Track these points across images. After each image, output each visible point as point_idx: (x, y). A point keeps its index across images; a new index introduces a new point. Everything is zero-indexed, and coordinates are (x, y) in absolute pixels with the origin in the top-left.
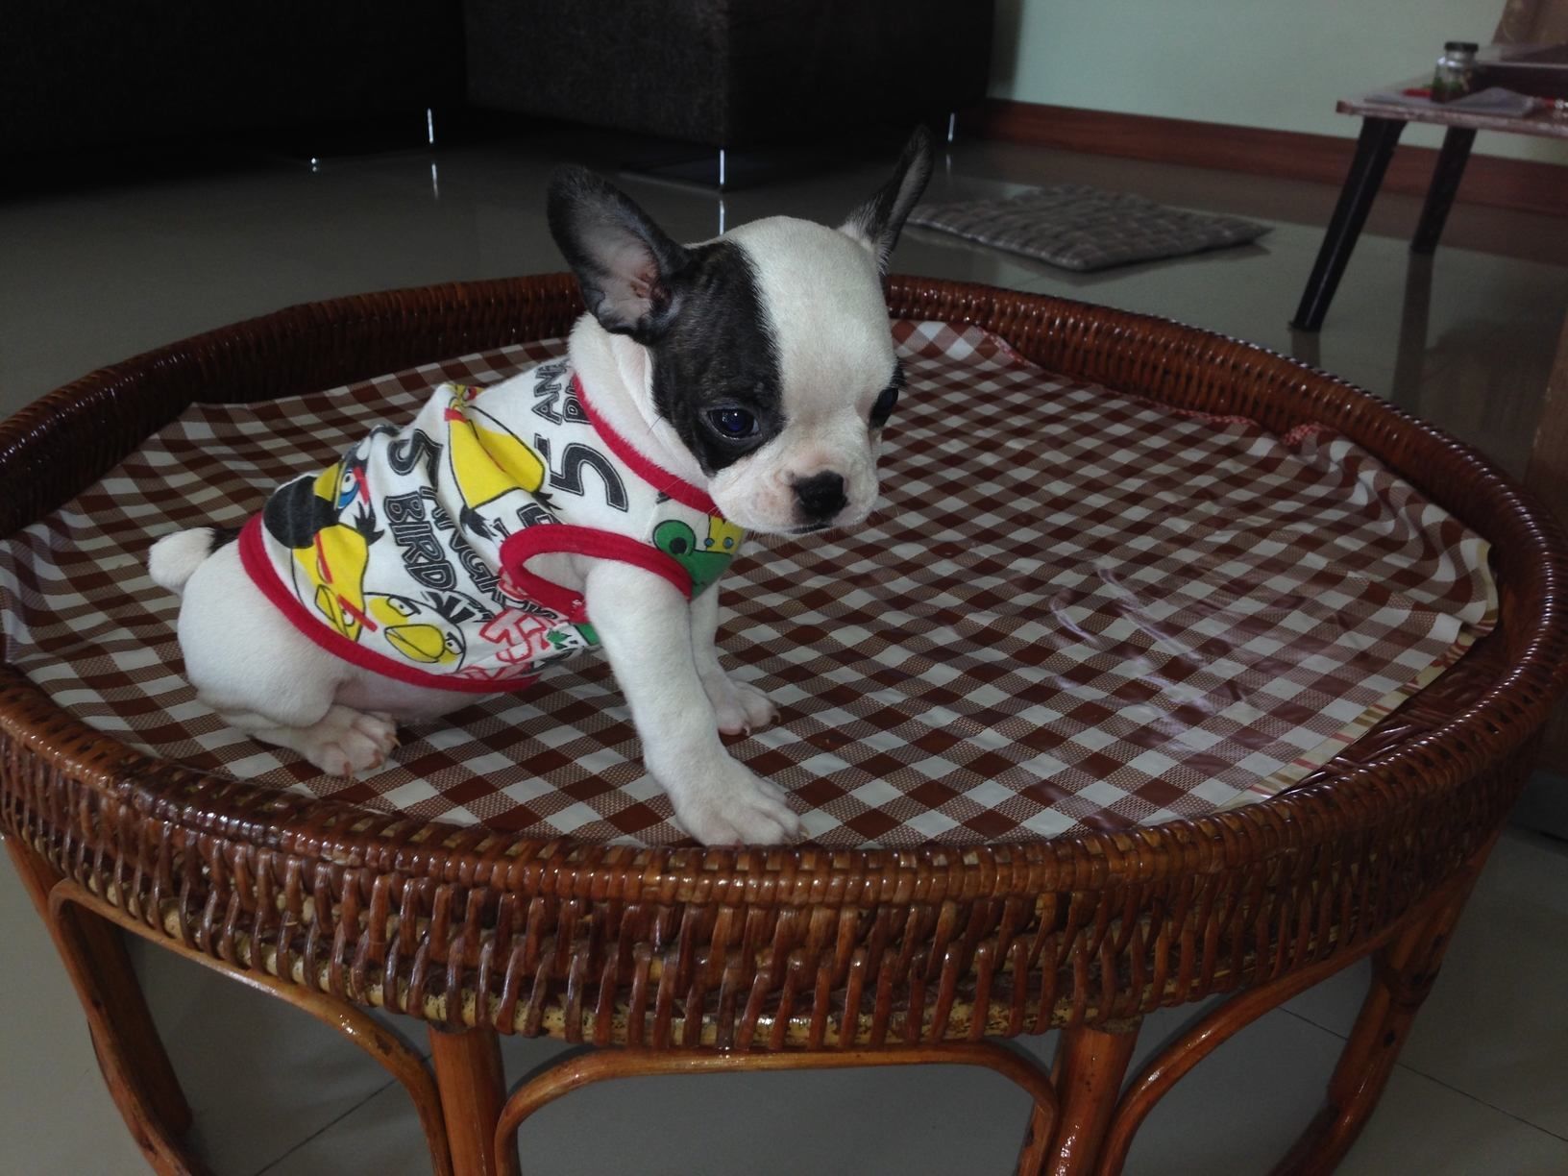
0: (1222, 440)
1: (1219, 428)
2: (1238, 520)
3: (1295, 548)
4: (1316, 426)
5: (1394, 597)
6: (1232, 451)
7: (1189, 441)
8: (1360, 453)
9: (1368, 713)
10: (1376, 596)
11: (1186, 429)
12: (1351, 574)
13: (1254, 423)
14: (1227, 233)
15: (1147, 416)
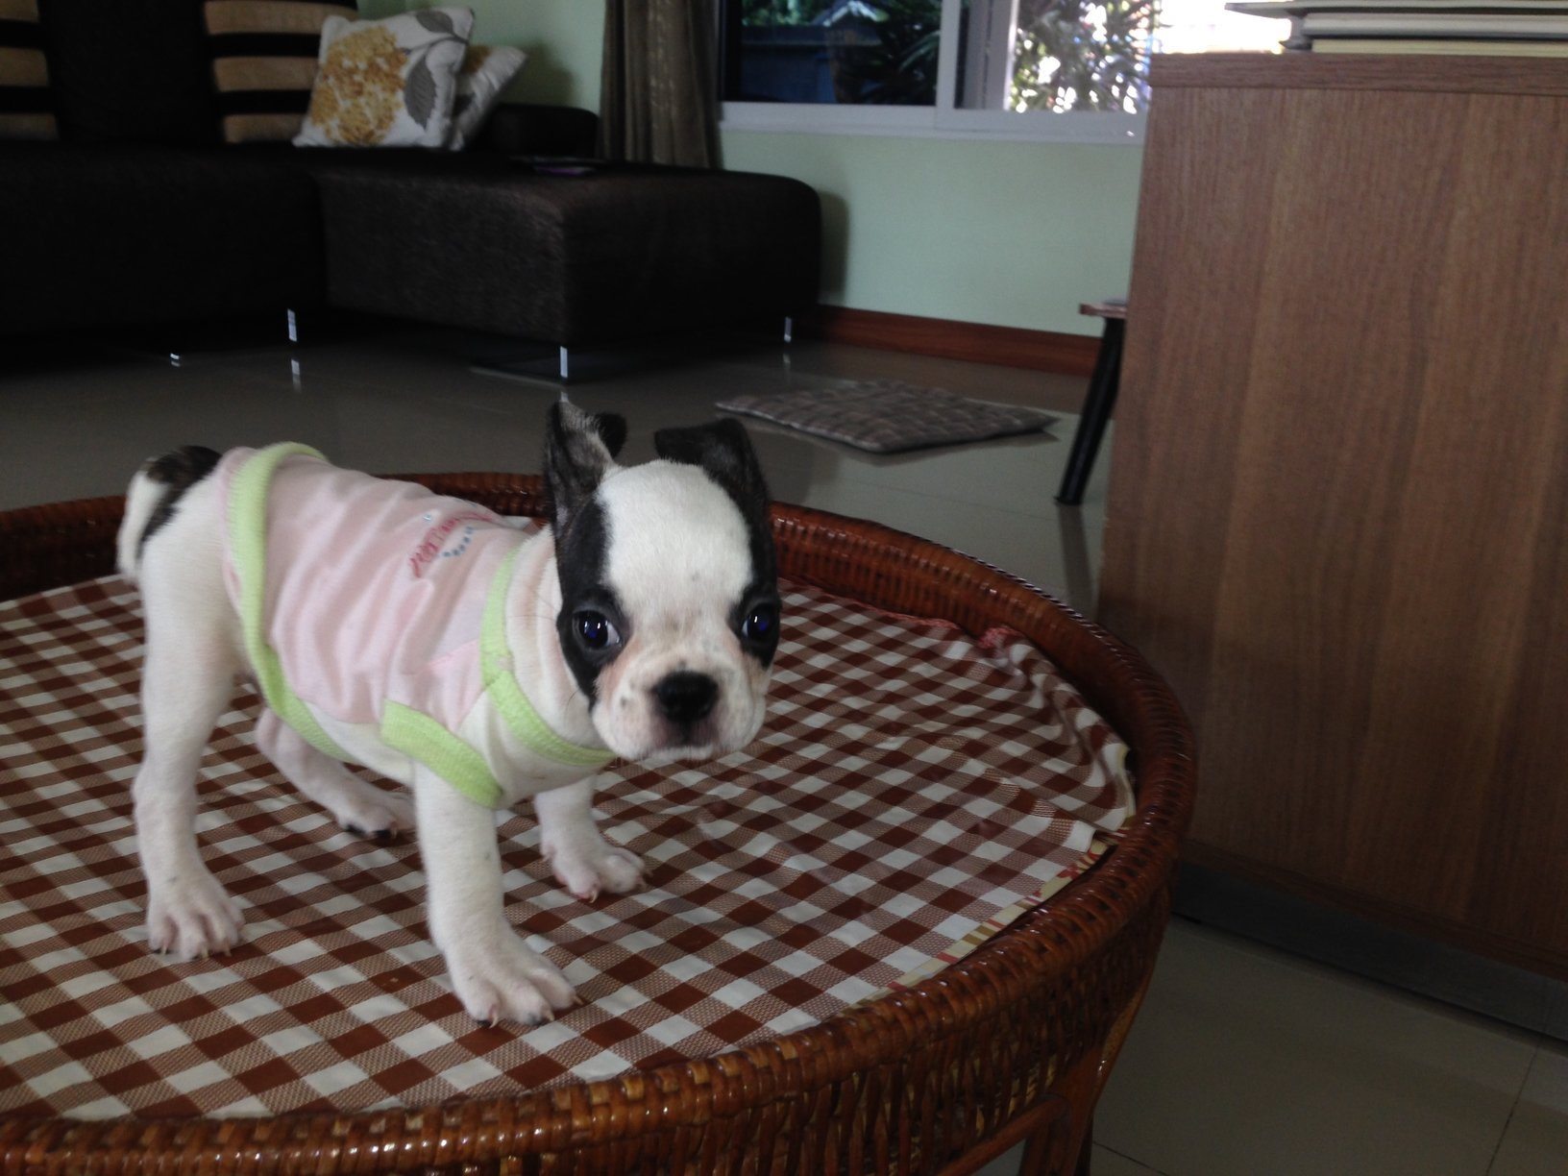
0: (922, 643)
1: (920, 631)
2: (915, 726)
3: (960, 754)
4: (1004, 630)
5: (1039, 804)
6: (928, 655)
7: (890, 645)
8: (1037, 657)
9: (980, 929)
10: (1024, 803)
11: (890, 632)
12: (1005, 781)
13: (954, 626)
14: (1018, 422)
15: (856, 619)
